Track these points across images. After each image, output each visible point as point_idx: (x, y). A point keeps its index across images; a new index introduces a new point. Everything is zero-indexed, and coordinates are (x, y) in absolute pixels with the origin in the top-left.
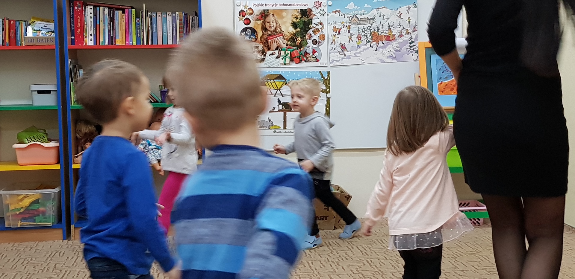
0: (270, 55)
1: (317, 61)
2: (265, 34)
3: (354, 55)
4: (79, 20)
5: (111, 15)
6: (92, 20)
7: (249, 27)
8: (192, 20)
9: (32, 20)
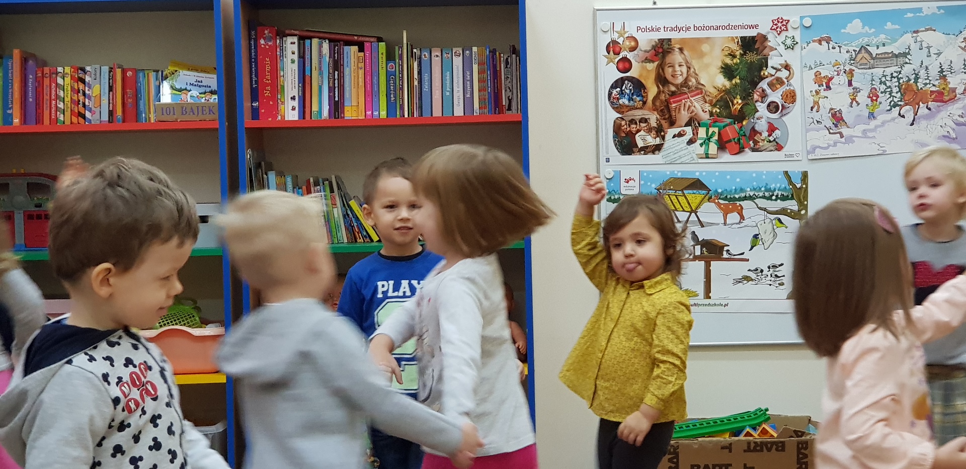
0: (674, 137)
1: (779, 148)
2: (663, 92)
3: (860, 135)
4: (268, 68)
5: (334, 57)
6: (295, 66)
7: (627, 77)
8: (507, 63)
9: (171, 69)
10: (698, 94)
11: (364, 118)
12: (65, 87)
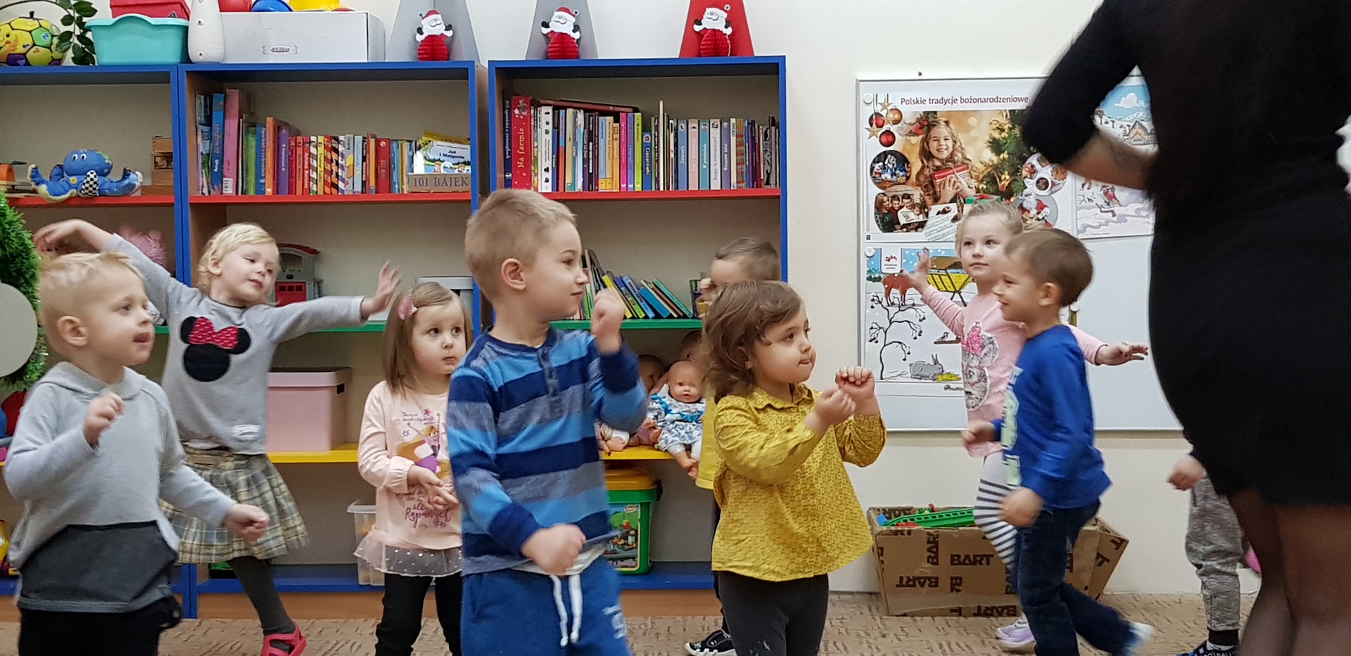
0: (938, 213)
1: (1048, 226)
2: (928, 167)
3: (1133, 214)
4: (522, 138)
5: (589, 128)
6: (549, 137)
7: (890, 151)
8: (766, 135)
9: (425, 139)
10: (964, 170)
11: (618, 191)
12: (319, 157)
